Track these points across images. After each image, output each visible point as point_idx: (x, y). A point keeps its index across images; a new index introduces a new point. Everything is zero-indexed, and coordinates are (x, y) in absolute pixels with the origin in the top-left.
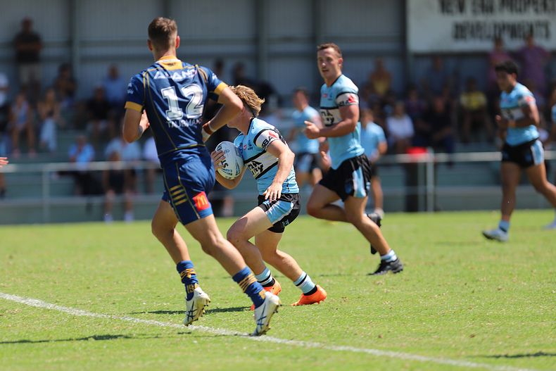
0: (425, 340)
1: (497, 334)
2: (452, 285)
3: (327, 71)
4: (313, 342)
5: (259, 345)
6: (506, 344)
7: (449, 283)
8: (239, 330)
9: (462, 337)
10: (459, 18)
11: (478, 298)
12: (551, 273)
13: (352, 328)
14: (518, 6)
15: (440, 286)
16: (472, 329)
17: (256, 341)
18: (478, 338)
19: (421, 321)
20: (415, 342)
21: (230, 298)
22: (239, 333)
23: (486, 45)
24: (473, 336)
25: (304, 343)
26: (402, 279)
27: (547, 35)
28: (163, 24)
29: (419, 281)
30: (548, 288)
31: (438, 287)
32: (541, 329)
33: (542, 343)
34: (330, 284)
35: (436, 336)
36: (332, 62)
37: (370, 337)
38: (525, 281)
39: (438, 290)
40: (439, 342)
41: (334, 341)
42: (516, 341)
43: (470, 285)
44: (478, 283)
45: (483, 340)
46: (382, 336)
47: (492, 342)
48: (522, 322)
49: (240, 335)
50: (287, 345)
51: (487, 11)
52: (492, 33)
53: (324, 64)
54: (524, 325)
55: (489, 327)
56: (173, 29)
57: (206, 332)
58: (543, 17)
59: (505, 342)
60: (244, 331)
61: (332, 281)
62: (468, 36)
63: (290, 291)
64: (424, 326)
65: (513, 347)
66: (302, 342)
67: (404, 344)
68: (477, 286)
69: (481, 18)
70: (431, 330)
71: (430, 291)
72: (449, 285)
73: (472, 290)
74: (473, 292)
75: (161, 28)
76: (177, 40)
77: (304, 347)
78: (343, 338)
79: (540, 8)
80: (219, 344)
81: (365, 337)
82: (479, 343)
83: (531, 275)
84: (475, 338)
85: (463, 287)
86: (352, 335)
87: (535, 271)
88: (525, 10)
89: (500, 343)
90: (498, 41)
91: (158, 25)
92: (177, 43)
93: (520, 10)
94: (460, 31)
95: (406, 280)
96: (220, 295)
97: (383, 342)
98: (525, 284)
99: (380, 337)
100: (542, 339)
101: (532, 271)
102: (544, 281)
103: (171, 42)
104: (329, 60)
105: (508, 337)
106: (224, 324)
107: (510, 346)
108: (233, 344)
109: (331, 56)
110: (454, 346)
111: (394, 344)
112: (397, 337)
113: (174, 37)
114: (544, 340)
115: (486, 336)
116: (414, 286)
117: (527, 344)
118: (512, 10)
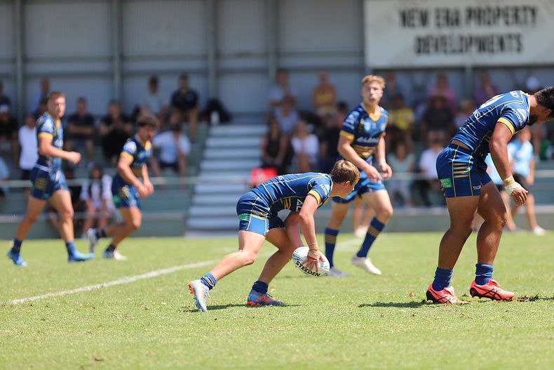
10: (422, 32)
14: (487, 19)
27: (520, 48)
51: (452, 24)
58: (514, 29)
62: (432, 49)
69: (446, 31)
79: (511, 20)
88: (494, 22)
93: (489, 23)
94: (422, 45)
118: (480, 23)
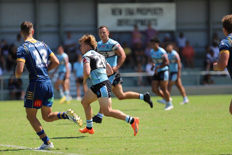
0: (107, 151)
1: (136, 148)
2: (118, 128)
3: (104, 37)
4: (60, 152)
5: (37, 153)
6: (140, 152)
7: (116, 127)
8: (29, 147)
9: (122, 149)
10: (119, 17)
11: (129, 133)
12: (158, 123)
13: (76, 146)
15: (112, 128)
16: (126, 146)
17: (35, 151)
18: (128, 150)
19: (105, 143)
20: (102, 152)
21: (25, 133)
22: (28, 148)
23: (131, 28)
24: (126, 149)
25: (56, 152)
26: (97, 125)
27: (156, 24)
28: (27, 24)
29: (104, 126)
30: (157, 129)
31: (112, 129)
32: (154, 146)
33: (155, 151)
34: (66, 128)
35: (111, 149)
36: (105, 34)
37: (83, 150)
38: (148, 126)
39: (112, 130)
40: (112, 152)
41: (68, 151)
42: (144, 151)
43: (125, 128)
44: (128, 127)
45: (131, 150)
46: (89, 149)
47: (134, 151)
48: (147, 143)
49: (29, 149)
50: (48, 153)
52: (133, 23)
53: (102, 34)
54: (148, 144)
55: (133, 145)
56: (31, 26)
57: (15, 148)
58: (154, 17)
59: (140, 151)
60: (30, 147)
61: (67, 127)
63: (50, 131)
64: (106, 145)
65: (143, 153)
66: (55, 152)
67: (98, 152)
68: (128, 128)
69: (129, 17)
70: (109, 146)
71: (108, 130)
72: (116, 128)
73: (126, 130)
74: (126, 131)
75: (26, 26)
76: (33, 31)
77: (56, 154)
78: (72, 150)
80: (20, 153)
81: (81, 149)
82: (129, 152)
83: (150, 124)
84: (127, 150)
85: (122, 129)
86: (76, 149)
87: (152, 122)
89: (138, 152)
90: (136, 26)
91: (24, 25)
92: (33, 32)
94: (120, 23)
95: (98, 126)
96: (20, 133)
97: (89, 152)
98: (148, 127)
99: (88, 149)
100: (155, 150)
101: (151, 122)
102: (156, 126)
103: (30, 32)
104: (104, 32)
105: (141, 149)
106: (22, 144)
107: (142, 153)
108: (26, 153)
109: (105, 31)
110: (118, 153)
111: (94, 152)
112: (95, 149)
113: (32, 30)
114: (156, 150)
115: (132, 149)
116: (102, 128)
117: (149, 152)
118: (141, 14)
